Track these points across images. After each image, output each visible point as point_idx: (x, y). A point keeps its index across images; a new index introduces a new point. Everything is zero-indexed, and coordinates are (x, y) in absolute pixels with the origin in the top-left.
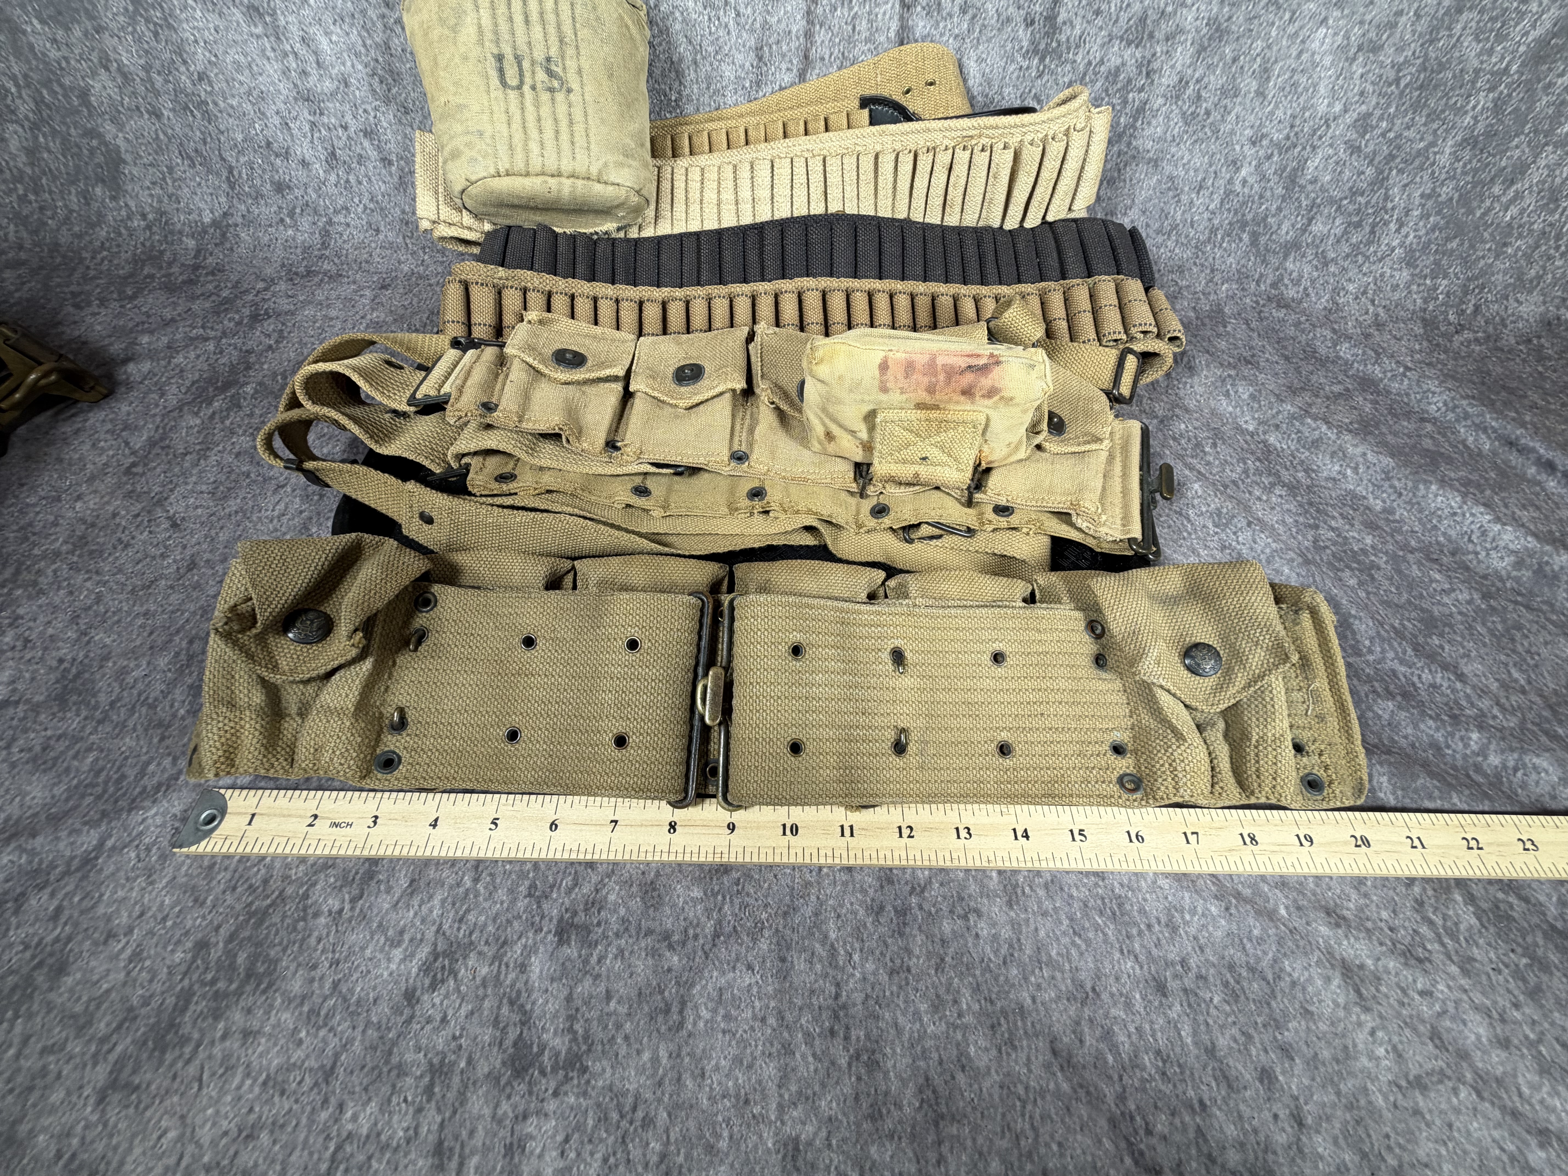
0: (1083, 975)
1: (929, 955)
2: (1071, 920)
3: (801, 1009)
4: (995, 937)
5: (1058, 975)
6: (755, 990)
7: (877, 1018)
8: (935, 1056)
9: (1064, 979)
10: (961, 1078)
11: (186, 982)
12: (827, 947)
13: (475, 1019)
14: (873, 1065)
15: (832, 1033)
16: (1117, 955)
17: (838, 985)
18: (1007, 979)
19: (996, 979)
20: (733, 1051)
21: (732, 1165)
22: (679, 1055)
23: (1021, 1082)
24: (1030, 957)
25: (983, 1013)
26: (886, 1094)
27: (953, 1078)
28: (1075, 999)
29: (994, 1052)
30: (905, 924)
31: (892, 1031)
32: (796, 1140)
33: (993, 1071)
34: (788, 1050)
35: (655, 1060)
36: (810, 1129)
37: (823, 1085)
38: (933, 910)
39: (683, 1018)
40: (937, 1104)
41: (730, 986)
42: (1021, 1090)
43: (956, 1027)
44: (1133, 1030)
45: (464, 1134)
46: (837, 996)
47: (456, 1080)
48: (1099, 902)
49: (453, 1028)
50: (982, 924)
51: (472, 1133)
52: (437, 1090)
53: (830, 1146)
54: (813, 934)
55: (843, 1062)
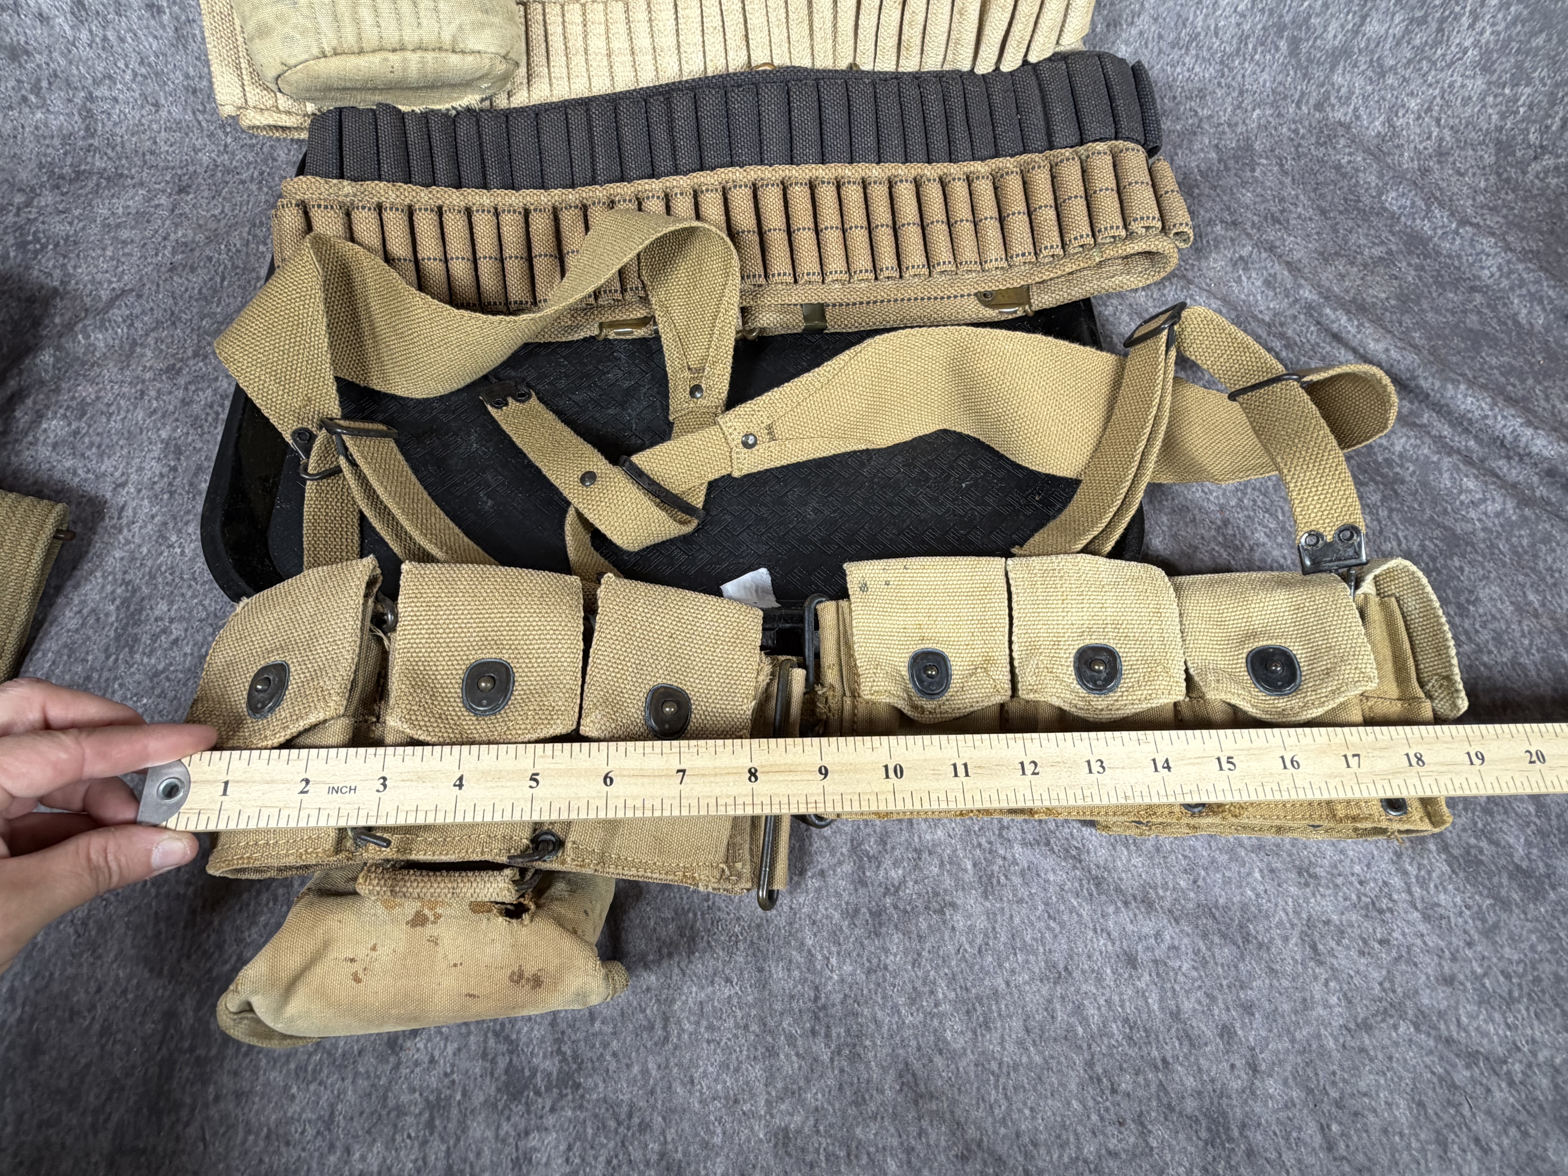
0: (1056, 956)
1: (906, 952)
2: (1047, 904)
3: (781, 1014)
4: (971, 929)
5: (1032, 958)
6: (735, 1001)
7: (856, 1015)
8: (913, 1043)
9: (1037, 962)
10: (939, 1061)
11: (164, 1050)
12: (805, 954)
13: (463, 1055)
14: (855, 1058)
15: (814, 1033)
16: (1091, 934)
17: (817, 988)
18: (982, 968)
19: (971, 968)
20: (719, 1057)
21: (727, 1157)
22: (667, 1067)
23: (994, 1059)
24: (1005, 944)
25: (957, 1002)
26: (868, 1081)
27: (931, 1061)
28: (1048, 979)
29: (969, 1034)
30: (880, 924)
31: (872, 1026)
32: (786, 1130)
33: (969, 1052)
34: (772, 1052)
35: (645, 1072)
36: (798, 1119)
37: (808, 1080)
38: (909, 908)
39: (668, 1033)
40: (917, 1085)
41: (710, 999)
42: (994, 1066)
43: (933, 1016)
44: (1102, 1002)
45: (471, 1156)
46: (817, 998)
47: (455, 1111)
48: (1076, 884)
49: (443, 1066)
50: (958, 917)
51: (479, 1154)
52: (437, 1122)
53: (818, 1131)
54: (789, 943)
55: (826, 1058)
